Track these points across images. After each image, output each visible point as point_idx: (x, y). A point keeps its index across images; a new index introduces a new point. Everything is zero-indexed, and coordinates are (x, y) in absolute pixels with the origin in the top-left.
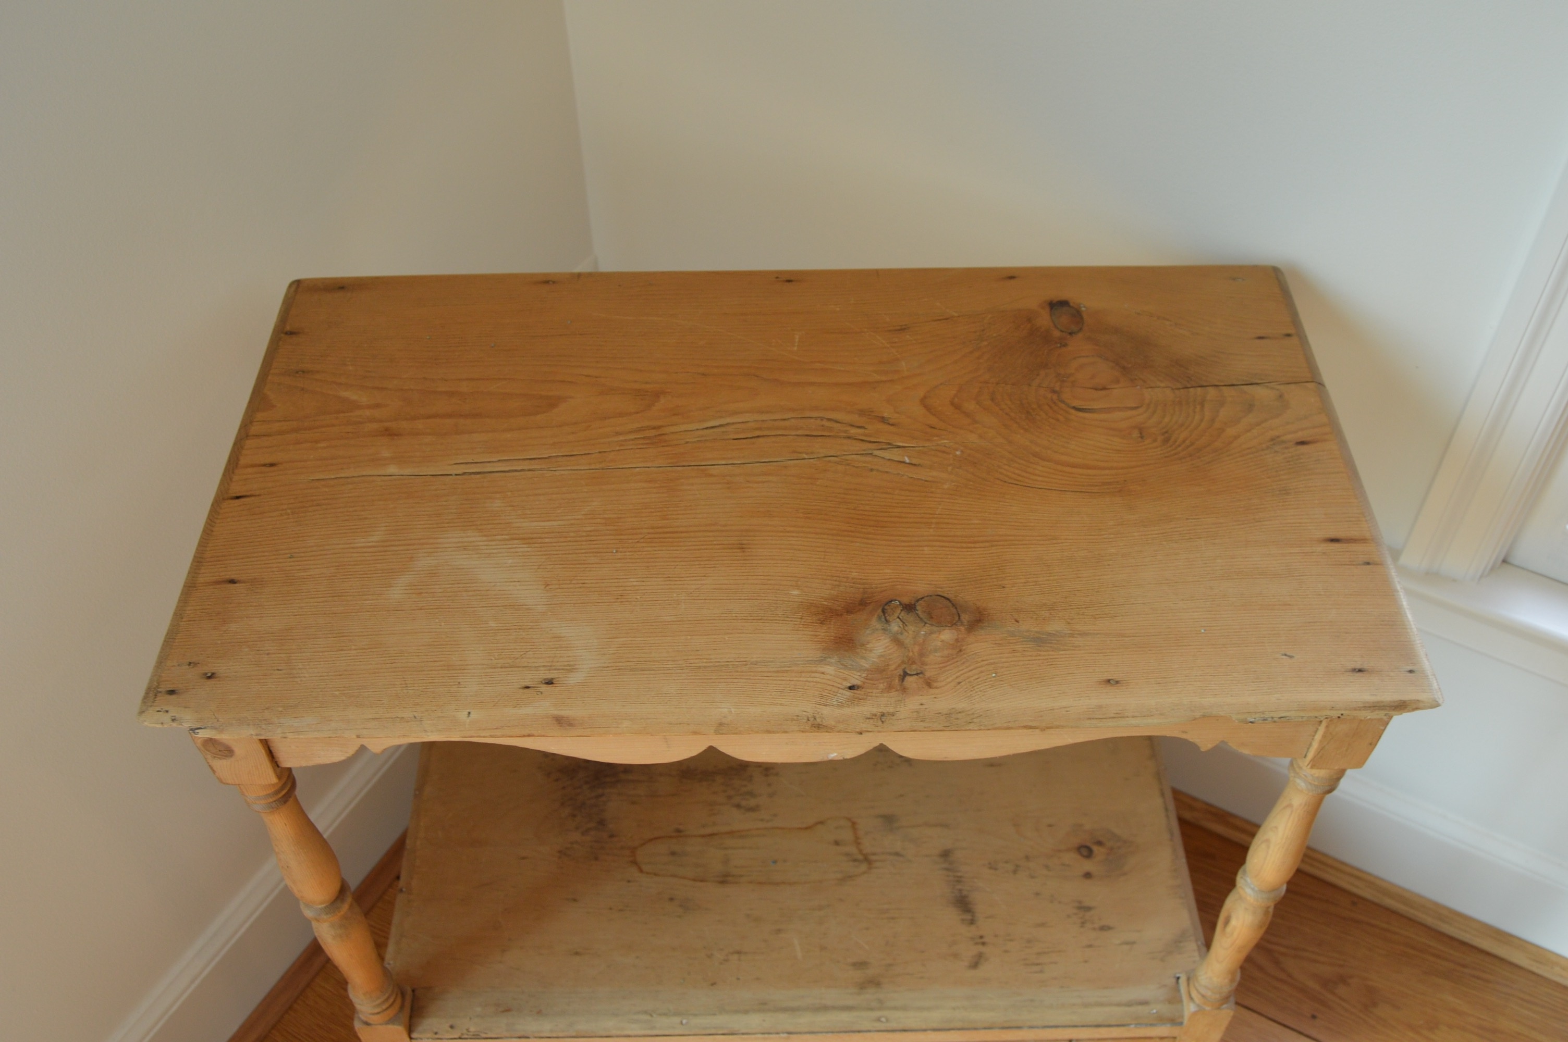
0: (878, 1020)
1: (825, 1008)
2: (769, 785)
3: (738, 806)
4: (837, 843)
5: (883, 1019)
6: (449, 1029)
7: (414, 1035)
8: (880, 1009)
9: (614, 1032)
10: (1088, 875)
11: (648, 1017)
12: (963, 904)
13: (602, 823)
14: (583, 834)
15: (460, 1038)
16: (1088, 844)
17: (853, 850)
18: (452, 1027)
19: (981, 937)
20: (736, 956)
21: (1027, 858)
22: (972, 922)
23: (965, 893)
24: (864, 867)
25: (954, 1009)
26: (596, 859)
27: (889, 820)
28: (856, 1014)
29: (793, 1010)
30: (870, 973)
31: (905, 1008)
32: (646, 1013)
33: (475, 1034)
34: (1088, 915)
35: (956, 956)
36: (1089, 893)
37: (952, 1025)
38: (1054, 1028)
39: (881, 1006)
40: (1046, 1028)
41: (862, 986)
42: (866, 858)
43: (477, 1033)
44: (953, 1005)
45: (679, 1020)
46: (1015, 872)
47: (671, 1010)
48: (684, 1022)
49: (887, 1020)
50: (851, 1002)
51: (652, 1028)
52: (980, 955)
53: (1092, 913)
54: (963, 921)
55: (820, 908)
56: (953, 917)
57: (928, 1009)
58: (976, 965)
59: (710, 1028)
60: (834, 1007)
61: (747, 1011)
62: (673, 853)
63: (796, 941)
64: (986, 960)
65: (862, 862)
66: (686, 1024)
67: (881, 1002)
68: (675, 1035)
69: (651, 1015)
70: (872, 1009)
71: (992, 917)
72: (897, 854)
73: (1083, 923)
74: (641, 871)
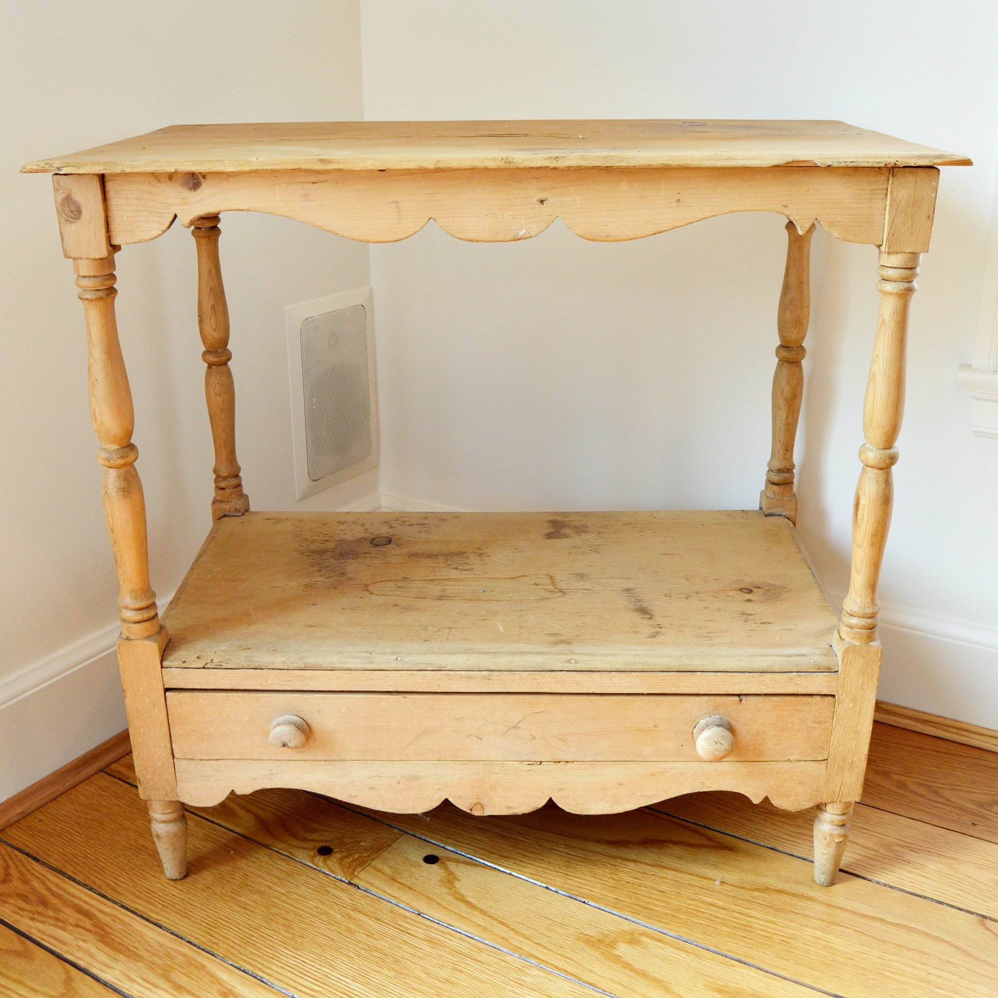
0: (569, 661)
1: (523, 653)
2: (482, 560)
3: (456, 569)
4: (536, 584)
5: (573, 661)
6: (196, 659)
7: (165, 664)
8: (569, 654)
9: (337, 665)
10: (749, 601)
11: (369, 655)
12: (644, 611)
13: (343, 574)
14: (326, 578)
15: (204, 668)
16: (750, 588)
17: (551, 587)
18: (198, 658)
19: (659, 625)
20: (448, 630)
21: (697, 593)
22: (650, 618)
23: (643, 606)
24: (559, 594)
25: (635, 655)
26: (336, 588)
27: (581, 576)
28: (549, 656)
29: (494, 653)
30: (562, 638)
31: (592, 654)
32: (367, 652)
33: (217, 664)
34: (750, 617)
35: (637, 632)
36: (749, 608)
37: (633, 668)
38: (724, 674)
39: (571, 652)
40: (717, 674)
41: (555, 644)
42: (561, 591)
43: (219, 664)
44: (634, 653)
45: (394, 657)
46: (687, 598)
47: (388, 650)
48: (399, 659)
49: (576, 662)
50: (545, 650)
51: (371, 663)
52: (658, 633)
53: (753, 617)
54: (643, 618)
55: (521, 611)
56: (636, 617)
57: (612, 655)
58: (654, 636)
59: (421, 664)
60: (529, 653)
61: (454, 653)
62: (399, 587)
63: (499, 624)
64: (662, 635)
65: (557, 592)
66: (400, 660)
67: (571, 651)
68: (390, 670)
69: (371, 654)
70: (563, 654)
71: (668, 616)
72: (587, 590)
73: (746, 621)
74: (372, 594)
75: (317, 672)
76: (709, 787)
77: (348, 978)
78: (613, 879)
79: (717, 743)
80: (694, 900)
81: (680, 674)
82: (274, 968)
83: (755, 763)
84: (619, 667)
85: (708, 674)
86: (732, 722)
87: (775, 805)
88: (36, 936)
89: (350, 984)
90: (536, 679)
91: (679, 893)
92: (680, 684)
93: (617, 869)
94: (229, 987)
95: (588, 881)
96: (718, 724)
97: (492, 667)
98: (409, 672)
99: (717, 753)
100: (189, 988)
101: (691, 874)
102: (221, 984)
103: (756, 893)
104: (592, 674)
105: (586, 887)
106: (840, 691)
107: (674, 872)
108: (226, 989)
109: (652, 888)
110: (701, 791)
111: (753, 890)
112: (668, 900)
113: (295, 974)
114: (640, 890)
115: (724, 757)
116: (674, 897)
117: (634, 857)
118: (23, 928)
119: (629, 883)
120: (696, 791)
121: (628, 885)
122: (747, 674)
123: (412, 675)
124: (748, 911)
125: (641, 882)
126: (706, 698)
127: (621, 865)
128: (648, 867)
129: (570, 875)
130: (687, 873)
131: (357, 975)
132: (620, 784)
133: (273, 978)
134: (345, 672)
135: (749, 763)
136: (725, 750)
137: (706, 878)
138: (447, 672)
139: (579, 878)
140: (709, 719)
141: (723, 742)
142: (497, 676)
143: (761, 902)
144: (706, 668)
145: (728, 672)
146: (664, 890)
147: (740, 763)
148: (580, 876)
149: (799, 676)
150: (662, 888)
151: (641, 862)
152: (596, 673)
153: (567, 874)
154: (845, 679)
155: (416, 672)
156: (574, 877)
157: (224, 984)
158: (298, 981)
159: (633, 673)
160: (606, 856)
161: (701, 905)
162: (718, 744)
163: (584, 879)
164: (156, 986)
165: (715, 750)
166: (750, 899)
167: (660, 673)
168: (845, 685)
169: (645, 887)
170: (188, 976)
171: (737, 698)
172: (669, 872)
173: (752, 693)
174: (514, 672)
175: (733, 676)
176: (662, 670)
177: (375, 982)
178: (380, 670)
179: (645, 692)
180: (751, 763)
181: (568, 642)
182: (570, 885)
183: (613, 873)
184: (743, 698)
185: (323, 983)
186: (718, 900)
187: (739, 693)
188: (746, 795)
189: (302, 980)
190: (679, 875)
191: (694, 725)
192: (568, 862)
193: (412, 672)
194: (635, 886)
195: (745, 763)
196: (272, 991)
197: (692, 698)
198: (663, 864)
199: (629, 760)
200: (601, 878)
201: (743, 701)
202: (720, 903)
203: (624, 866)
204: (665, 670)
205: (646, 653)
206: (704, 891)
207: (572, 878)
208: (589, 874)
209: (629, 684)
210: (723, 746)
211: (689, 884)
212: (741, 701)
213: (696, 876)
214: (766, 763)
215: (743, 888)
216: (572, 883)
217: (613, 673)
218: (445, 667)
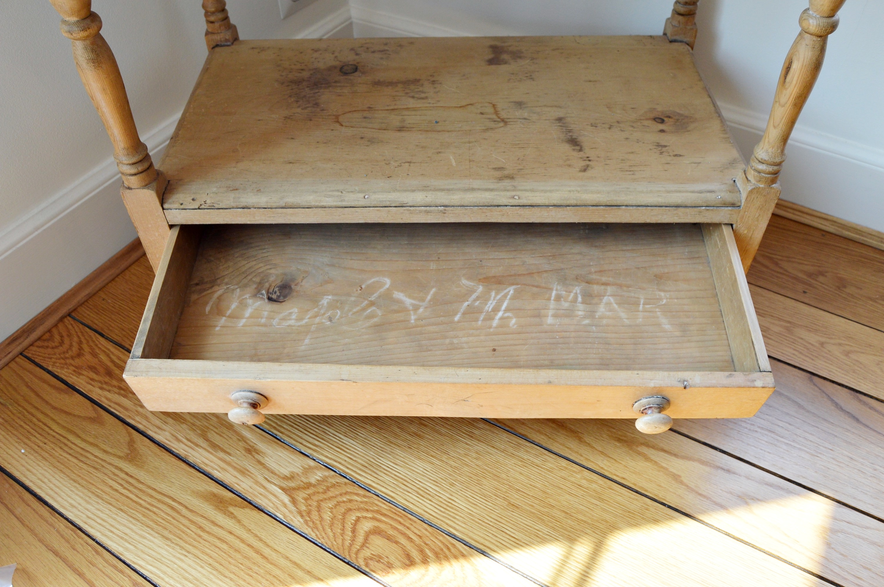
0: (513, 197)
1: (473, 190)
2: (435, 88)
3: (413, 97)
4: (482, 113)
5: (516, 197)
6: (191, 201)
7: (166, 206)
8: (513, 190)
9: (313, 204)
10: (662, 131)
11: (340, 194)
12: (574, 142)
13: (317, 104)
14: (302, 109)
15: (199, 208)
16: (662, 117)
17: (494, 117)
18: (193, 200)
19: (588, 157)
20: (407, 164)
21: (618, 122)
22: (581, 150)
23: (574, 137)
24: (502, 124)
25: (570, 191)
26: (311, 120)
27: (520, 104)
28: (496, 193)
29: (448, 190)
30: (506, 172)
31: (532, 190)
32: (338, 191)
33: (210, 205)
34: (664, 149)
35: (569, 166)
36: (664, 139)
37: (568, 202)
38: (645, 208)
39: (515, 189)
40: (639, 208)
41: (501, 179)
42: (503, 120)
43: (212, 204)
44: (569, 189)
45: (362, 195)
46: (610, 128)
47: (357, 188)
48: (366, 197)
49: (519, 198)
50: (492, 186)
51: (342, 201)
52: (588, 166)
53: (667, 148)
54: (574, 150)
55: (469, 142)
56: (567, 148)
57: (551, 191)
58: (585, 170)
59: (386, 201)
60: (479, 189)
61: (413, 191)
62: (365, 118)
63: (451, 157)
64: (592, 168)
65: (500, 122)
66: (368, 198)
67: (514, 187)
68: (359, 207)
69: (342, 192)
70: (508, 191)
71: (595, 148)
72: (525, 119)
73: (661, 153)
74: (342, 125)
75: (296, 210)
77: (340, 433)
81: (608, 208)
82: (285, 426)
84: (555, 202)
85: (631, 208)
88: (105, 403)
89: (343, 439)
90: (485, 213)
92: (606, 216)
94: (252, 444)
97: (447, 202)
98: (376, 208)
100: (221, 446)
102: (245, 442)
104: (533, 209)
106: (738, 221)
108: (250, 446)
113: (301, 432)
118: (95, 397)
122: (664, 208)
123: (378, 210)
131: (347, 430)
133: (284, 436)
134: (320, 209)
138: (407, 208)
142: (452, 210)
144: (630, 203)
149: (707, 210)
152: (536, 208)
154: (745, 212)
155: (381, 208)
157: (248, 442)
158: (304, 437)
159: (567, 208)
164: (197, 445)
167: (591, 208)
168: (744, 217)
170: (221, 436)
173: (666, 222)
174: (466, 208)
175: (652, 210)
176: (592, 205)
177: (361, 437)
178: (351, 207)
179: (576, 222)
181: (511, 177)
185: (322, 439)
187: (655, 222)
189: (307, 437)
193: (378, 208)
196: (284, 447)
204: (594, 205)
205: (579, 189)
209: (563, 216)
217: (551, 207)
218: (406, 204)
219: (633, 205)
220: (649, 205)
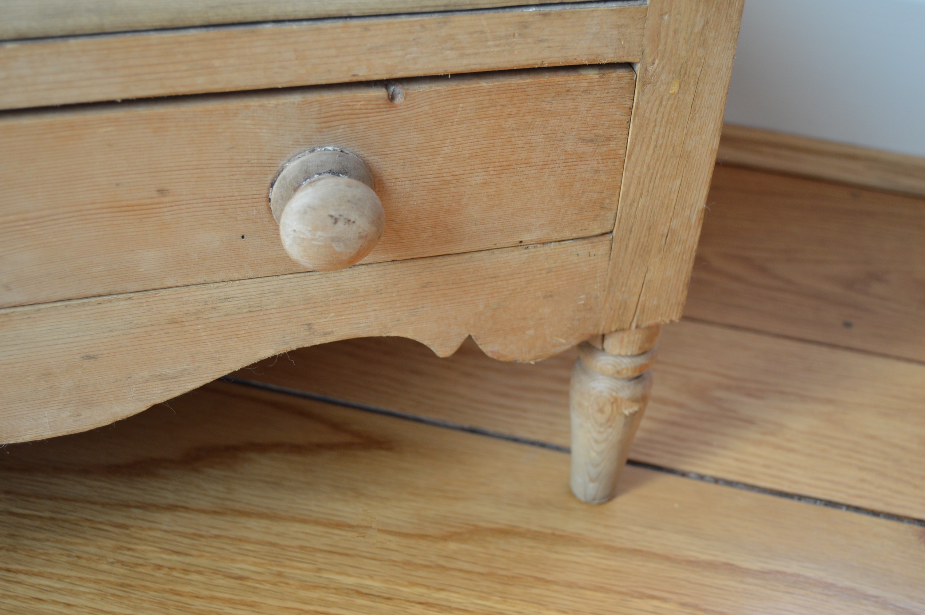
38: (340, 23)
40: (320, 24)
76: (326, 334)
78: (123, 563)
79: (336, 221)
80: (315, 587)
81: (212, 33)
83: (436, 261)
84: (26, 27)
85: (295, 26)
86: (373, 159)
87: (490, 355)
91: (280, 574)
92: (217, 63)
93: (130, 536)
95: (60, 578)
96: (335, 167)
99: (338, 248)
101: (304, 521)
103: (452, 546)
105: (56, 597)
106: (647, 51)
107: (264, 523)
109: (216, 572)
110: (307, 345)
111: (446, 538)
112: (256, 599)
114: (189, 583)
115: (360, 254)
116: (268, 586)
117: (171, 498)
119: (159, 567)
120: (294, 348)
121: (158, 574)
122: (404, 18)
124: (442, 595)
125: (188, 560)
126: (296, 98)
127: (140, 523)
128: (204, 519)
129: (17, 572)
130: (294, 519)
132: (89, 357)
135: (421, 262)
136: (361, 237)
137: (339, 525)
139: (39, 575)
140: (307, 157)
141: (353, 216)
143: (467, 566)
145: (351, 17)
146: (247, 574)
147: (399, 265)
148: (41, 569)
149: (545, 15)
150: (237, 568)
151: (187, 509)
153: (8, 570)
154: (662, 15)
156: (27, 573)
159: (73, 42)
160: (103, 505)
161: (333, 598)
162: (341, 225)
163: (50, 576)
165: (333, 240)
166: (442, 562)
167: (155, 37)
168: (663, 34)
169: (199, 573)
171: (380, 93)
172: (253, 523)
173: (421, 73)
175: (366, 29)
176: (157, 24)
179: (118, 96)
180: (428, 261)
182: (16, 598)
183: (121, 548)
184: (398, 89)
186: (371, 577)
187: (385, 77)
188: (418, 339)
190: (277, 527)
191: (270, 177)
192: (12, 536)
194: (175, 574)
195: (411, 264)
197: (254, 102)
198: (238, 506)
199: (101, 291)
200: (93, 565)
201: (399, 100)
202: (376, 585)
203: (148, 524)
204: (166, 24)
206: (337, 559)
207: (22, 577)
208: (65, 559)
210: (354, 227)
211: (302, 548)
212: (392, 98)
213: (317, 522)
214: (466, 256)
215: (423, 537)
216: (20, 590)
219: (301, 15)
220: (353, 13)
